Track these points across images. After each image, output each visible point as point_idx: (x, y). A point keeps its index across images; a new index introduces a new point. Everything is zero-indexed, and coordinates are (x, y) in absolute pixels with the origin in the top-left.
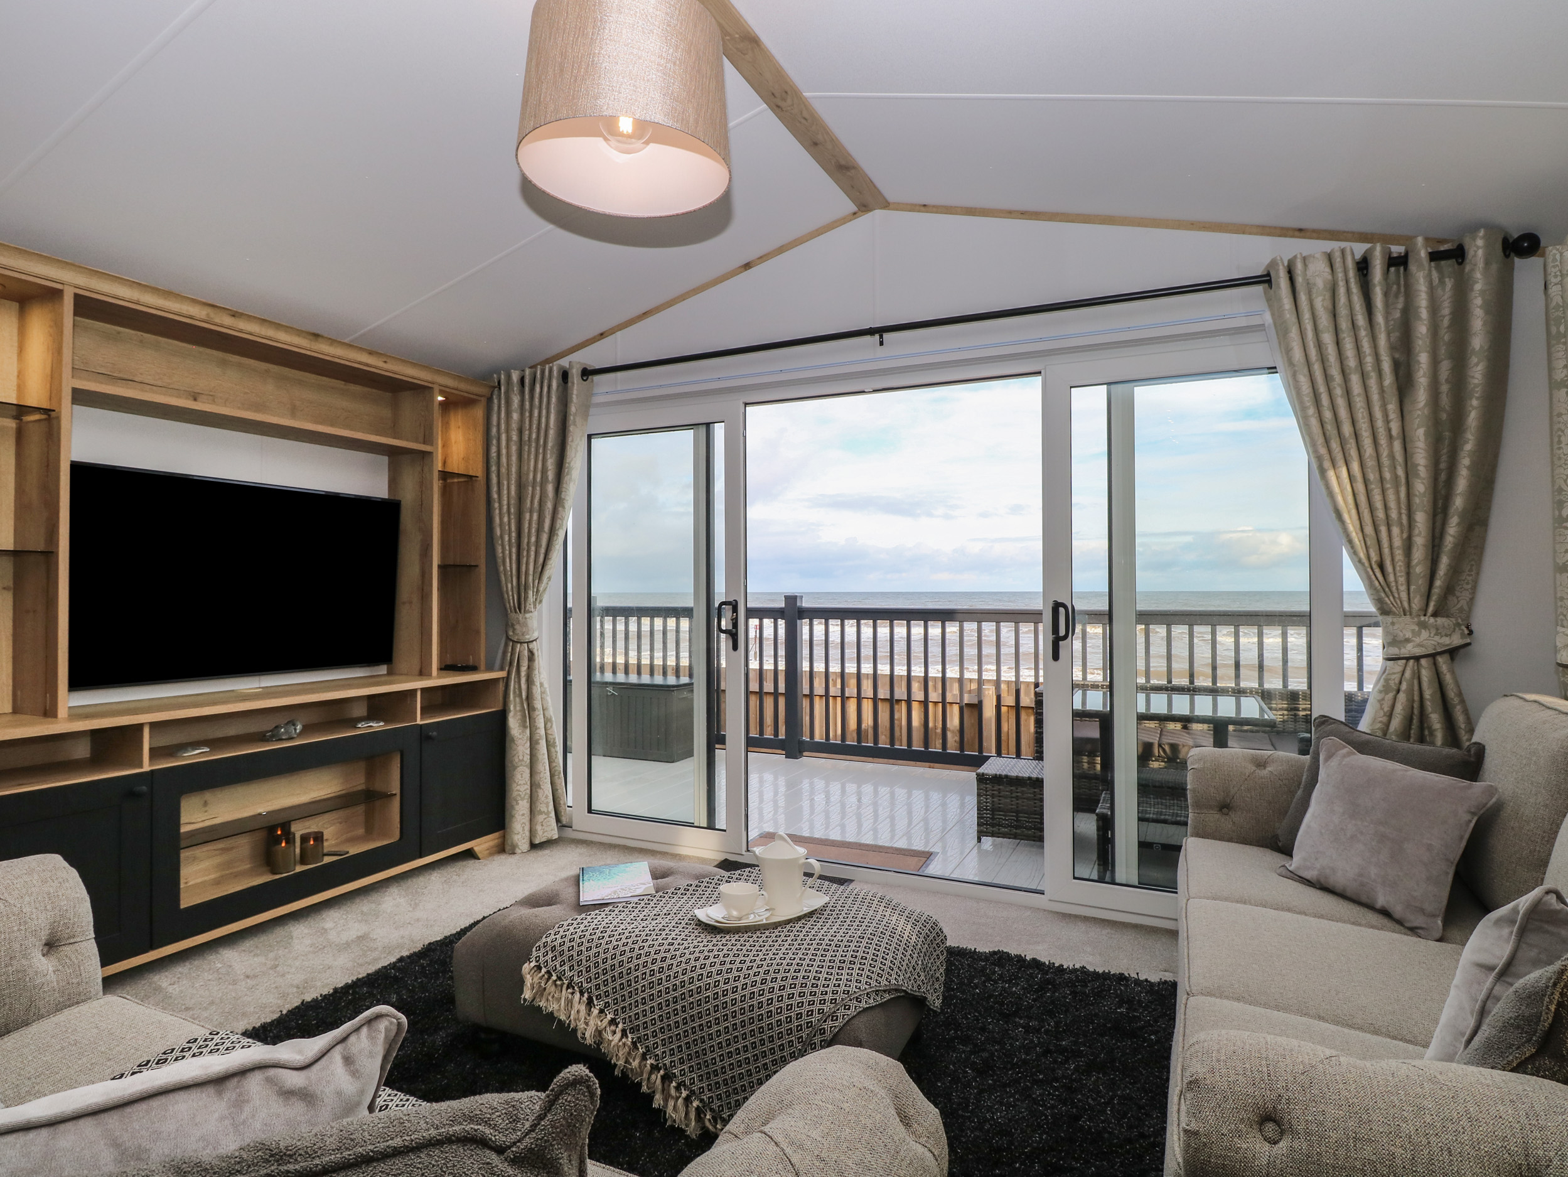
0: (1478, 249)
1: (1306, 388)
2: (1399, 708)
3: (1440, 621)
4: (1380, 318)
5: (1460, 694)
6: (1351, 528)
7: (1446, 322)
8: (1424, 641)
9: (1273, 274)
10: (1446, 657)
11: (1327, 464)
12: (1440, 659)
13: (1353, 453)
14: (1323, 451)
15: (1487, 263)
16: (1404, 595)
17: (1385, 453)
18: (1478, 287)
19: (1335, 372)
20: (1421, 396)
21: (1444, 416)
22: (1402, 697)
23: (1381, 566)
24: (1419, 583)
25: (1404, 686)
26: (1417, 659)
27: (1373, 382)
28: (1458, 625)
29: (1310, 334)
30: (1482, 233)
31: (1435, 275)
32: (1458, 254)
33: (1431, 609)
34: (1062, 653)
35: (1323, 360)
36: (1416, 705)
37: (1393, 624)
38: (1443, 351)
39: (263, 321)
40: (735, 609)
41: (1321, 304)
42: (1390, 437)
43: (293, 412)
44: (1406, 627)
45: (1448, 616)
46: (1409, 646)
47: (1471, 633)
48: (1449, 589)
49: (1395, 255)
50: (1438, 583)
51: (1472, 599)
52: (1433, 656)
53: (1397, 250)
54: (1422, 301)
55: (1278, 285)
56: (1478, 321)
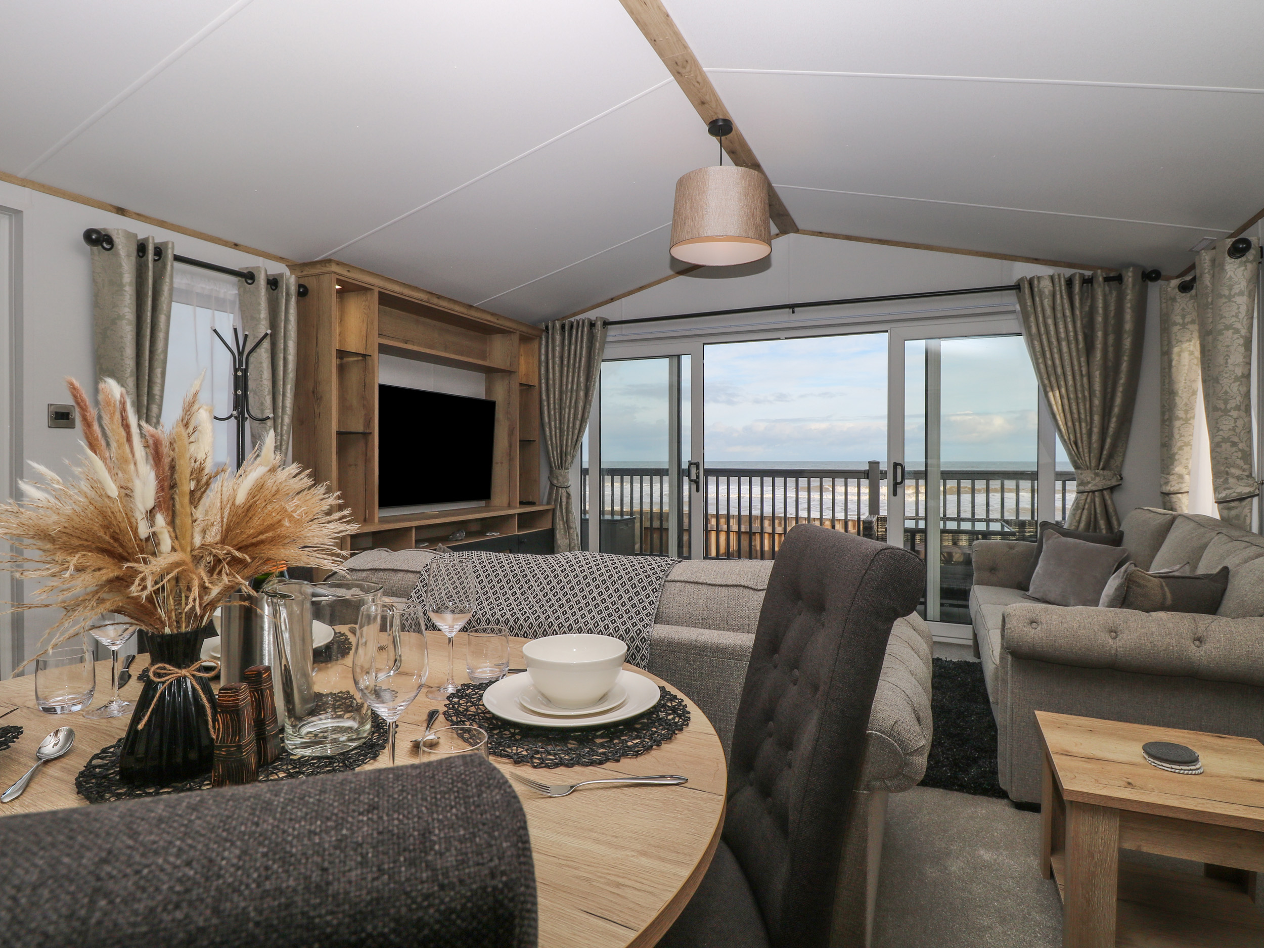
0: (1129, 277)
1: (1038, 348)
2: (1084, 518)
3: (1106, 472)
4: (1078, 312)
5: (1115, 511)
6: (1060, 423)
7: (1112, 314)
8: (1096, 482)
9: (1021, 285)
10: (1109, 491)
11: (1048, 389)
12: (1105, 492)
13: (1062, 383)
14: (1046, 382)
15: (1134, 285)
16: (1087, 459)
17: (1079, 384)
18: (1129, 297)
19: (1054, 340)
20: (1098, 355)
21: (1110, 364)
22: (1085, 512)
23: (1076, 443)
24: (1095, 453)
25: (1087, 506)
26: (1093, 492)
27: (1073, 346)
28: (1115, 475)
29: (1041, 319)
30: (1131, 269)
31: (1107, 289)
32: (1119, 279)
33: (1101, 466)
34: (899, 490)
35: (1048, 333)
36: (1092, 517)
37: (1081, 474)
38: (1110, 329)
39: (450, 300)
40: (698, 468)
41: (1047, 303)
42: (1082, 375)
43: (446, 349)
44: (1087, 475)
45: (1110, 470)
46: (1090, 485)
47: (1122, 479)
48: (1111, 456)
49: (1086, 277)
50: (1105, 452)
51: (1123, 461)
52: (1101, 491)
53: (1088, 273)
54: (1100, 304)
55: (1024, 291)
56: (1128, 316)
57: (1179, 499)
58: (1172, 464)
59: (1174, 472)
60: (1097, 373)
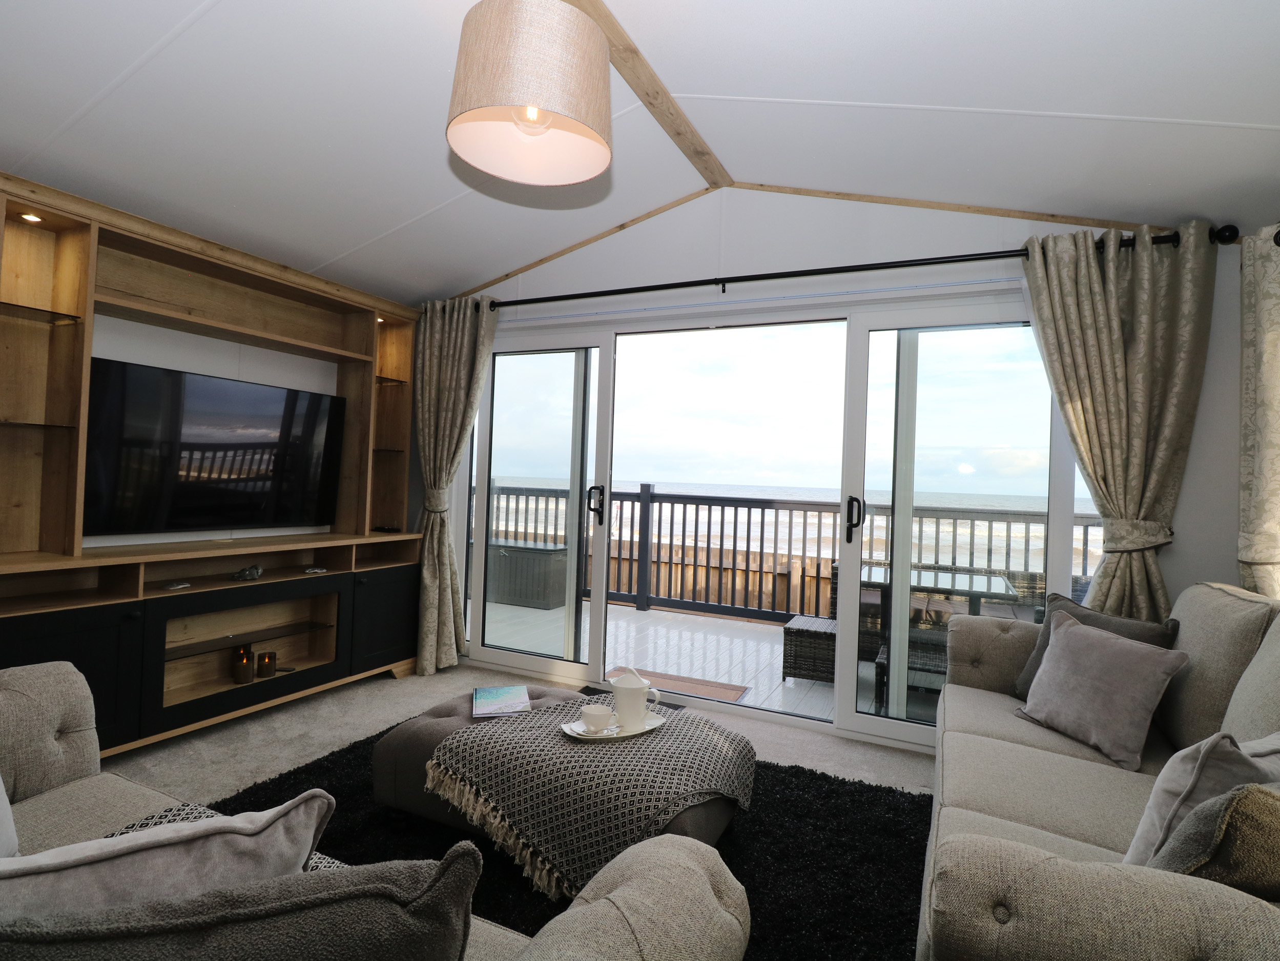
0: (1190, 237)
2: (1114, 590)
3: (1148, 523)
4: (1111, 287)
5: (1162, 581)
6: (1082, 449)
7: (1163, 292)
8: (1135, 539)
9: (1030, 249)
10: (1152, 552)
12: (1147, 553)
13: (1087, 391)
14: (1064, 388)
15: (1197, 247)
16: (1122, 503)
17: (1111, 392)
18: (1189, 265)
19: (1075, 327)
20: (1141, 349)
21: (1158, 365)
22: (1117, 581)
23: (1105, 479)
24: (1135, 493)
25: (1119, 573)
26: (1130, 552)
27: (1104, 336)
28: (1163, 527)
29: (1057, 297)
30: (1194, 223)
31: (1156, 254)
32: (1174, 239)
33: (1142, 514)
34: (855, 537)
35: (1066, 317)
36: (1127, 588)
37: (1112, 524)
38: (1159, 314)
40: (602, 493)
41: (1066, 273)
42: (1116, 380)
44: (1122, 527)
45: (1155, 520)
46: (1124, 542)
47: (1172, 534)
48: (1157, 500)
49: (1126, 238)
50: (1148, 494)
51: (1174, 508)
52: (1142, 551)
53: (1127, 234)
54: (1145, 276)
55: (1034, 258)
56: (1188, 292)
57: (1269, 573)
58: (1259, 517)
59: (1262, 529)
60: (1140, 377)
